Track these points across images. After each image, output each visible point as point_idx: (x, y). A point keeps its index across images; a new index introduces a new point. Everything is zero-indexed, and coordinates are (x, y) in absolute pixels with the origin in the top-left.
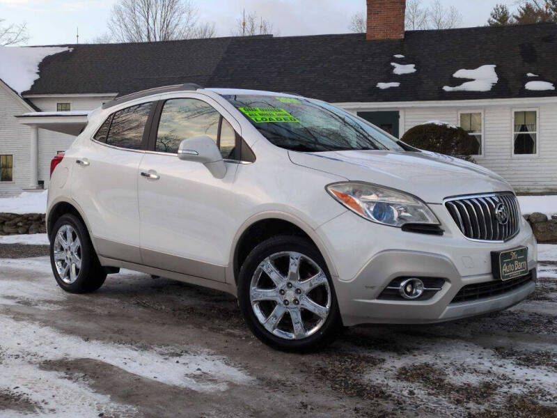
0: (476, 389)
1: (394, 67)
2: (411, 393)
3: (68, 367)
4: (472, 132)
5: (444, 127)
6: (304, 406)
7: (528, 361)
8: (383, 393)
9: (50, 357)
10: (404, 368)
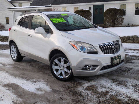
0: (104, 93)
2: (88, 94)
3: (9, 86)
4: (123, 9)
5: (116, 9)
6: (61, 98)
8: (81, 94)
9: (6, 83)
10: (88, 86)
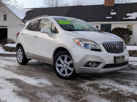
0: (105, 89)
1: (111, 13)
2: (89, 89)
3: (11, 80)
4: (130, 29)
5: (122, 28)
6: (61, 91)
7: (122, 84)
8: (82, 89)
9: (8, 78)
10: (90, 84)
